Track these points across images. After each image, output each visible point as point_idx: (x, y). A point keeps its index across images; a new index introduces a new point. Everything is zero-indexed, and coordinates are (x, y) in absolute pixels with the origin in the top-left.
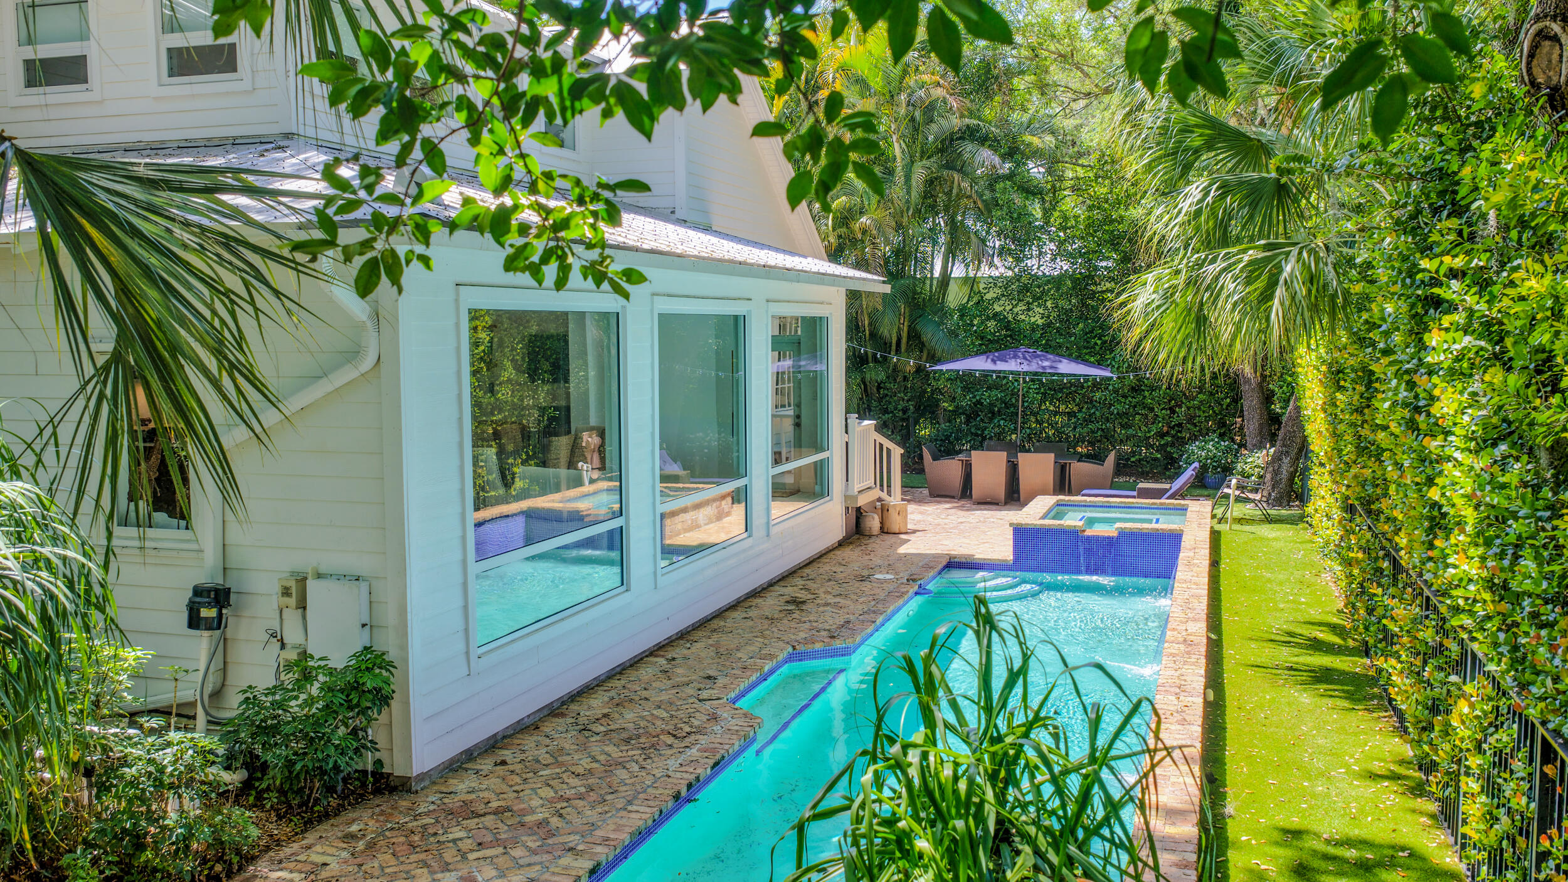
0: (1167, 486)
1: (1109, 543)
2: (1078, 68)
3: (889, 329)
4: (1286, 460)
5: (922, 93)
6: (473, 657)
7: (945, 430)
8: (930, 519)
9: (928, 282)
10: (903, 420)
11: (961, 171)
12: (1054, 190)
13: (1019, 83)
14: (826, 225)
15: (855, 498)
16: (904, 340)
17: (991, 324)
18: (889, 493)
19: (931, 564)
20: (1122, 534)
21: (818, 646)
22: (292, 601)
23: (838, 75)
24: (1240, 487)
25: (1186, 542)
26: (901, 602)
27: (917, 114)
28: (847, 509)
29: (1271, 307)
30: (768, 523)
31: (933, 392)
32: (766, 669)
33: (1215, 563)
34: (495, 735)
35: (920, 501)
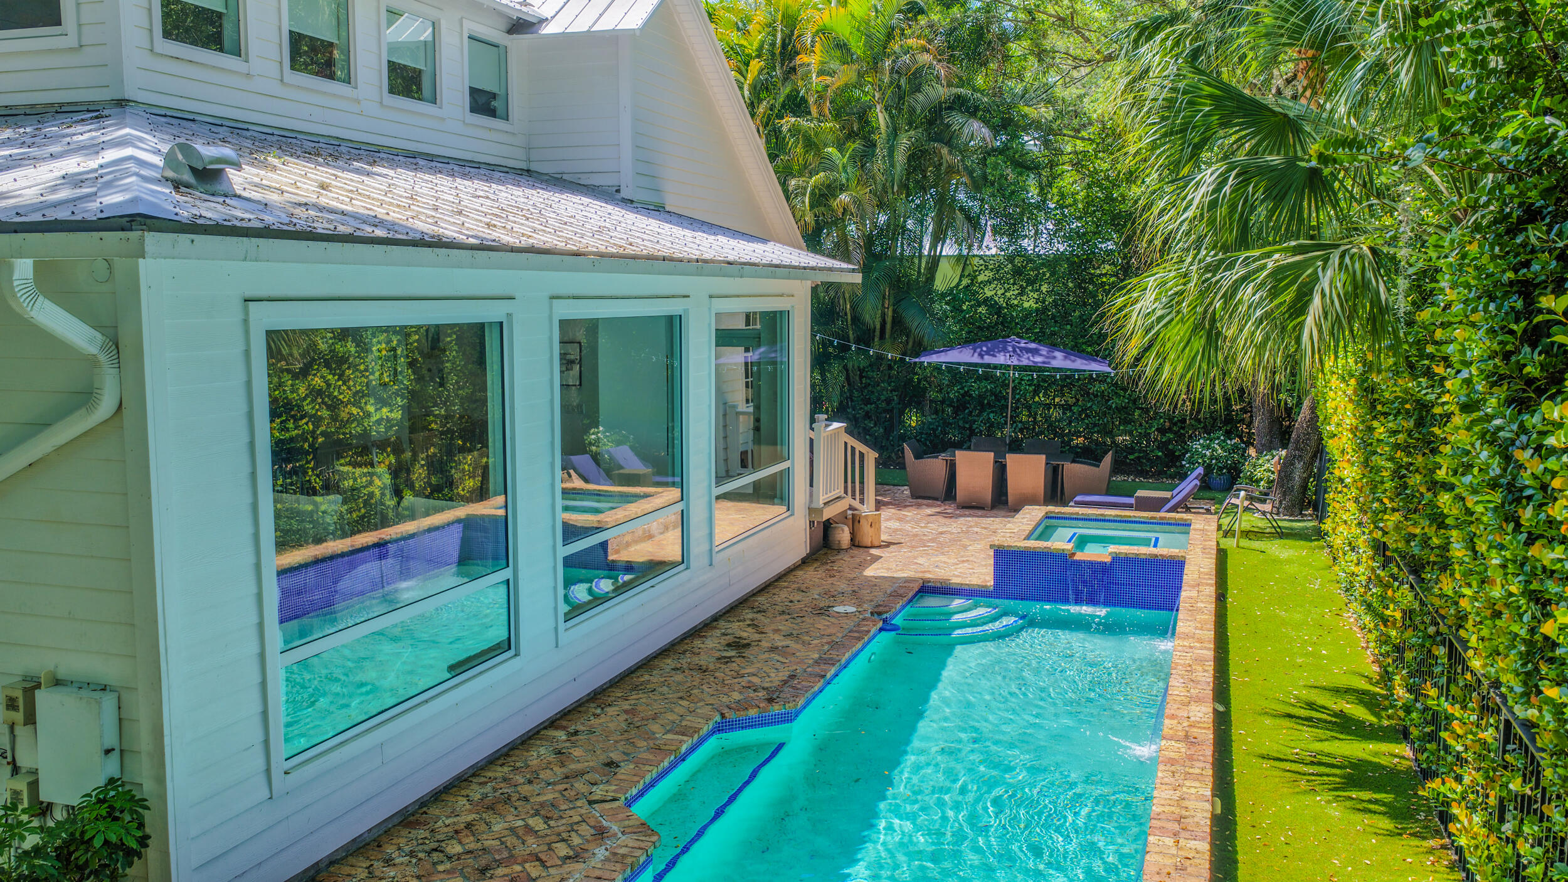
0: (1167, 494)
1: (1101, 570)
2: (1078, 33)
3: (871, 315)
4: (1299, 465)
5: (907, 58)
6: (277, 774)
7: (931, 423)
8: (908, 527)
9: (916, 261)
10: (886, 411)
11: (948, 143)
12: (1052, 165)
13: (1016, 49)
14: (803, 202)
15: (820, 511)
16: (888, 326)
17: (982, 310)
18: (862, 501)
19: (901, 591)
20: (1116, 558)
21: (752, 713)
22: (19, 716)
23: (817, 39)
24: (1251, 498)
25: (1190, 574)
26: (859, 645)
27: (903, 82)
28: (812, 523)
29: (1302, 324)
30: (711, 550)
31: (919, 381)
32: (684, 749)
33: (1221, 597)
34: (317, 863)
35: (899, 505)
